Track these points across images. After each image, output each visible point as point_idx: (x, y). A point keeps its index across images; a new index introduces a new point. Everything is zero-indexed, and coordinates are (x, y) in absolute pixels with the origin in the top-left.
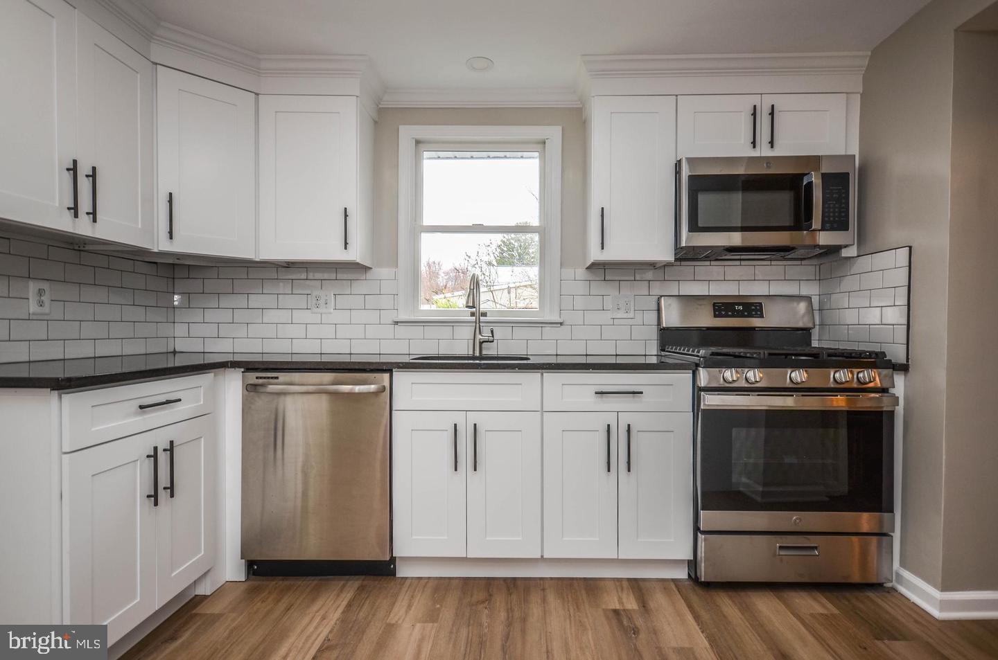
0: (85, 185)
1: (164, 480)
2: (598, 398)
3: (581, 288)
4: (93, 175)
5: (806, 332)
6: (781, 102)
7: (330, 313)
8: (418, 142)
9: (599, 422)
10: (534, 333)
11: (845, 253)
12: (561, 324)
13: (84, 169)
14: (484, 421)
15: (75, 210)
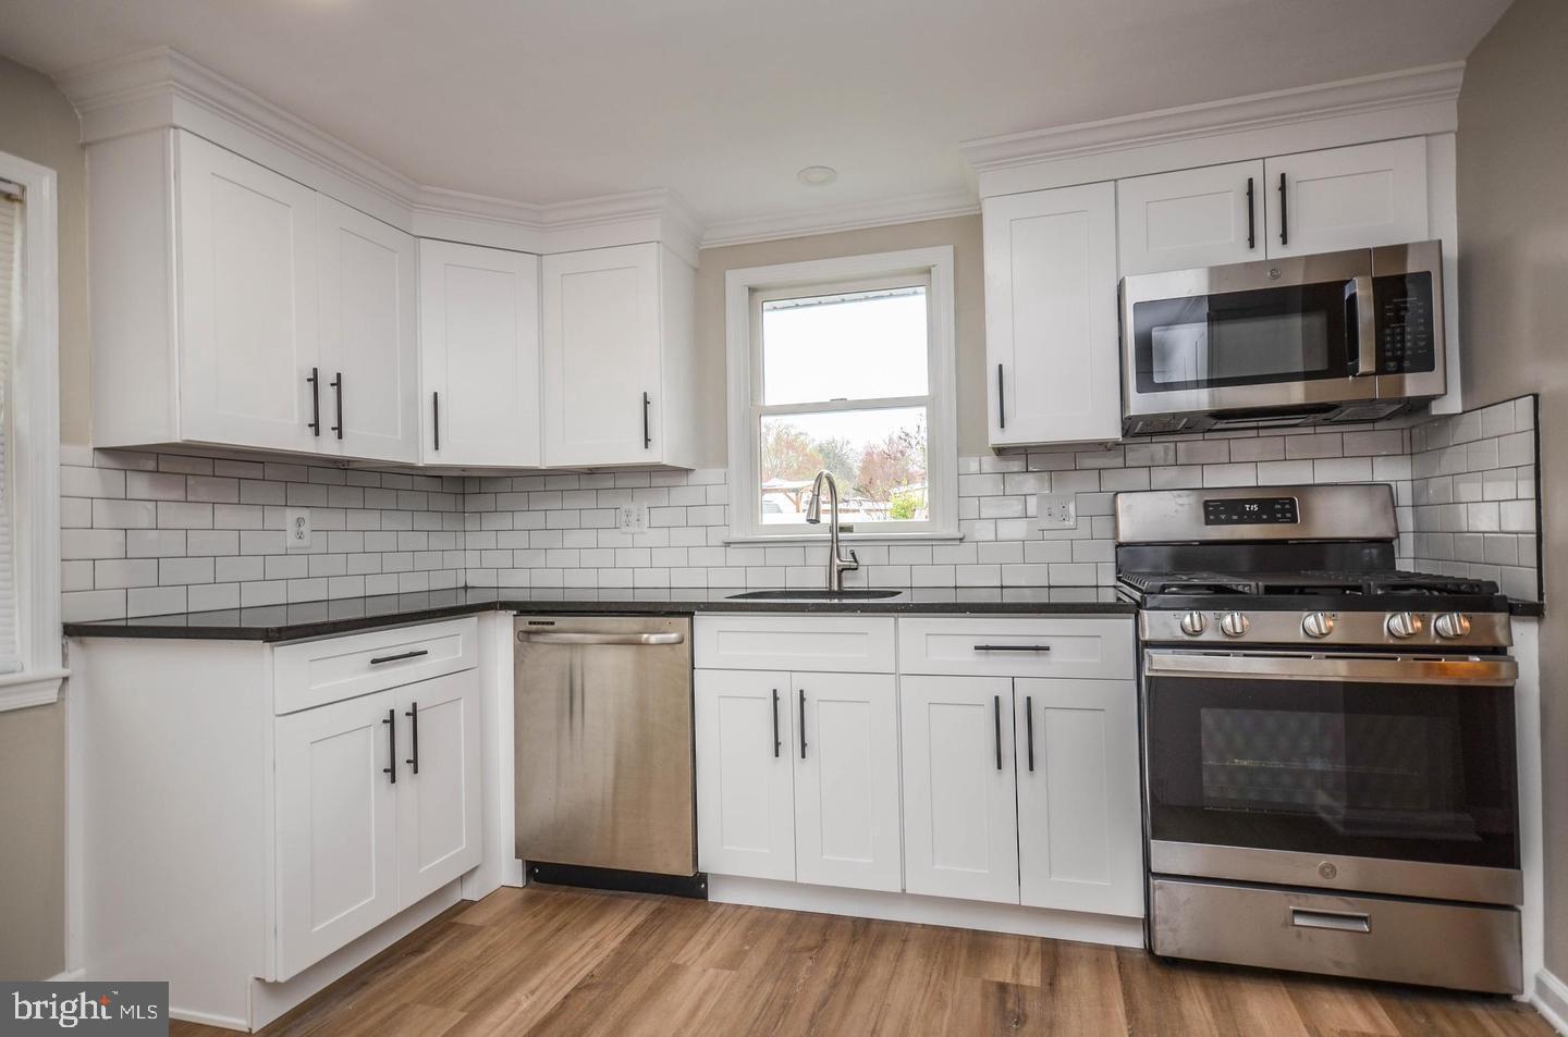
0: (328, 395)
1: (404, 751)
2: (982, 657)
3: (989, 485)
4: (338, 384)
5: (1386, 545)
6: (1294, 167)
7: (644, 533)
8: (752, 290)
9: (985, 692)
10: (922, 554)
11: (1437, 409)
12: (961, 540)
13: (327, 378)
14: (815, 688)
15: (316, 426)
